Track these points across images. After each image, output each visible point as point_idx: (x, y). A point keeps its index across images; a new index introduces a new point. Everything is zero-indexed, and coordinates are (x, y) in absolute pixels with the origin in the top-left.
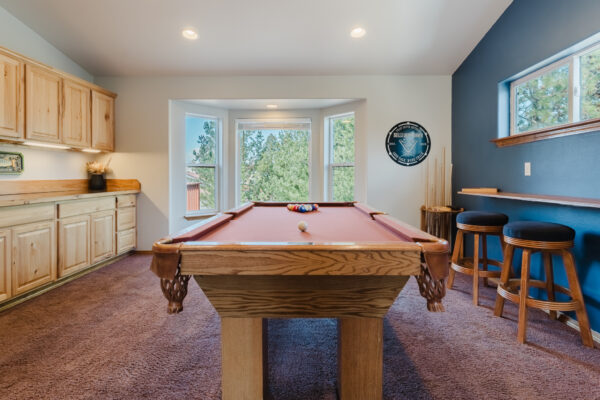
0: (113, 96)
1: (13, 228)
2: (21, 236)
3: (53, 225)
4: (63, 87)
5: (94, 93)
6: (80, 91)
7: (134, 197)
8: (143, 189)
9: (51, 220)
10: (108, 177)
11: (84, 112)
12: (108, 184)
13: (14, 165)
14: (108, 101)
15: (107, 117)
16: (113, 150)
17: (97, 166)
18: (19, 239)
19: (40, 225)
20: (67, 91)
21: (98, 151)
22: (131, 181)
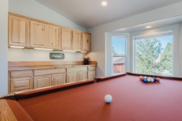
0: (90, 34)
1: (52, 75)
2: (54, 77)
3: (64, 75)
4: (72, 33)
5: (83, 34)
6: (78, 34)
7: (95, 67)
8: (98, 64)
9: (64, 73)
10: (89, 60)
11: (79, 40)
12: (89, 62)
13: (62, 57)
14: (88, 36)
15: (88, 41)
16: (90, 52)
17: (86, 57)
18: (54, 78)
19: (61, 75)
20: (74, 34)
21: (86, 52)
22: (94, 62)
